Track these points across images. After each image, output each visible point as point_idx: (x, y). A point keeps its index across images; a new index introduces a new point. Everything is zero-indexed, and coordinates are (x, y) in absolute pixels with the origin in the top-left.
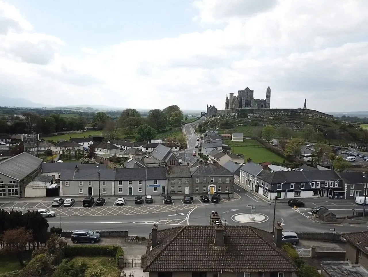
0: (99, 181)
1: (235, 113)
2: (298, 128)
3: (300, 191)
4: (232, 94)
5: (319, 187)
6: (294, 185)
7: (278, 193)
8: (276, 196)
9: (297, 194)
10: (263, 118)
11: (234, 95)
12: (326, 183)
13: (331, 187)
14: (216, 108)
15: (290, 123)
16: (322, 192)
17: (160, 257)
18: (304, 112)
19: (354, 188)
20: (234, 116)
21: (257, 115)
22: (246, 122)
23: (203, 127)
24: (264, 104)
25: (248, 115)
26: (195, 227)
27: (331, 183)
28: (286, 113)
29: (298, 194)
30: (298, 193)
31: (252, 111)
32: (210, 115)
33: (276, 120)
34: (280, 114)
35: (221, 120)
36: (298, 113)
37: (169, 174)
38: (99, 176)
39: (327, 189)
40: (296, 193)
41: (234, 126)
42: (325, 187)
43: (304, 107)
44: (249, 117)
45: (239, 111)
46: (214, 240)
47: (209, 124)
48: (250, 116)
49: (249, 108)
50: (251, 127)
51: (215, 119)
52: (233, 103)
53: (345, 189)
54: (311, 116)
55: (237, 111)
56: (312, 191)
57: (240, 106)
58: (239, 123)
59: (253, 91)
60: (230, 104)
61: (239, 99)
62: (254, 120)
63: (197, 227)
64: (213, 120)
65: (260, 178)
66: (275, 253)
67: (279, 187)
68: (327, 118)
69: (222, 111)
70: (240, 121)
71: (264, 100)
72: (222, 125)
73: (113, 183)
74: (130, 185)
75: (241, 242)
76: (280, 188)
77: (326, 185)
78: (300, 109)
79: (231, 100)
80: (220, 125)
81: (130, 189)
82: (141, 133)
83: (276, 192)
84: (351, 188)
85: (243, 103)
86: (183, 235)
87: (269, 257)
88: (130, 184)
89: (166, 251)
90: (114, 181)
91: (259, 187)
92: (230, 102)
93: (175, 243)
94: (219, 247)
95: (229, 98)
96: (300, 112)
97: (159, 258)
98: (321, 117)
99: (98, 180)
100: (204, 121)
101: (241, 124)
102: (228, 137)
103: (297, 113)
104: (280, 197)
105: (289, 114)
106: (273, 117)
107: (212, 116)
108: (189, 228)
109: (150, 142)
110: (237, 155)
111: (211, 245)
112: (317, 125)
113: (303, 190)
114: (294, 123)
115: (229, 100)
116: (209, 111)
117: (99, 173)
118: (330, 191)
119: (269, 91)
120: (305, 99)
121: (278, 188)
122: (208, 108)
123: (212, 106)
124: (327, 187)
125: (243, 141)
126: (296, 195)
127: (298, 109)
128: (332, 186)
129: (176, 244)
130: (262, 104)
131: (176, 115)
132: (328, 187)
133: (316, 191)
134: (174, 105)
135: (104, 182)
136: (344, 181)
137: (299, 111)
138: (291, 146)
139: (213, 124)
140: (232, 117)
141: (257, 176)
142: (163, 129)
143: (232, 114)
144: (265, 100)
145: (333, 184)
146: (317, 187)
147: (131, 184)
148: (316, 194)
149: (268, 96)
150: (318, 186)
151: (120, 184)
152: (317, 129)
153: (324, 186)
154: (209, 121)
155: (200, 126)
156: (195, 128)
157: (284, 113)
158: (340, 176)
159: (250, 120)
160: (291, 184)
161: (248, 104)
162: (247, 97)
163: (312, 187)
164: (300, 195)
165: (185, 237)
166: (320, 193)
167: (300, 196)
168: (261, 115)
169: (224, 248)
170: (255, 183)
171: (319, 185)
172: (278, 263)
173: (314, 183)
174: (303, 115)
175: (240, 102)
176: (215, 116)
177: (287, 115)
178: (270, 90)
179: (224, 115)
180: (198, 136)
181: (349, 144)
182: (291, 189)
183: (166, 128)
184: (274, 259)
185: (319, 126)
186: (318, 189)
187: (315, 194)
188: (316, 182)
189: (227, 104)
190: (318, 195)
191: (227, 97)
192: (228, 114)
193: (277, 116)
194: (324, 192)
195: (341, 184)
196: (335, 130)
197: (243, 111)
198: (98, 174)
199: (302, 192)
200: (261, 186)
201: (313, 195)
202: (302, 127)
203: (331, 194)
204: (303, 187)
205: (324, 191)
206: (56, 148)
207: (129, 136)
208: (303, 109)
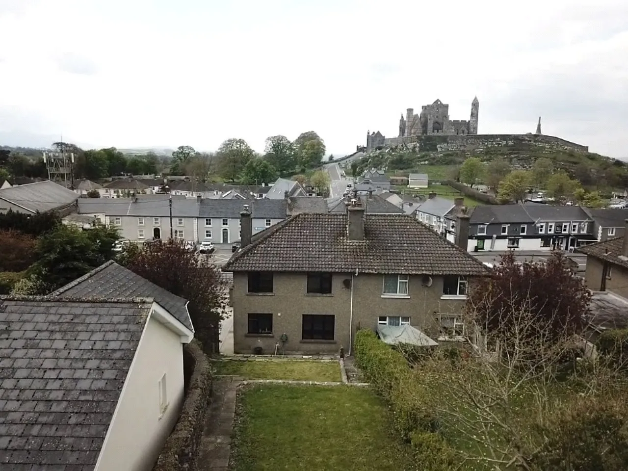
0: (171, 217)
1: (415, 143)
2: (526, 167)
3: (519, 239)
4: (410, 111)
5: (552, 232)
6: (508, 226)
7: (479, 241)
8: (476, 245)
9: (513, 244)
10: (463, 151)
11: (415, 113)
12: (565, 226)
13: (572, 232)
14: (383, 135)
15: (511, 159)
16: (557, 242)
17: (251, 251)
18: (536, 139)
19: (614, 235)
20: (414, 147)
21: (452, 147)
22: (434, 159)
23: (359, 167)
24: (467, 128)
25: (438, 146)
26: (316, 215)
27: (575, 226)
28: (505, 142)
29: (515, 244)
30: (514, 241)
31: (444, 140)
32: (372, 147)
33: (486, 153)
34: (494, 143)
35: (391, 155)
36: (526, 142)
37: (291, 210)
38: (171, 205)
39: (567, 236)
40: (512, 242)
41: (413, 164)
42: (563, 232)
43: (537, 132)
44: (439, 150)
45: (422, 139)
46: (348, 232)
47: (370, 162)
48: (440, 147)
49: (440, 134)
50: (441, 166)
51: (380, 153)
52: (412, 127)
53: (598, 236)
54: (548, 147)
55: (419, 139)
56: (540, 239)
57: (425, 132)
58: (422, 159)
59: (447, 106)
60: (407, 128)
61: (422, 119)
62: (448, 155)
63: (319, 215)
64: (377, 154)
65: (450, 217)
66: (454, 251)
67: (482, 230)
68: (578, 151)
69: (393, 140)
70: (423, 156)
71: (467, 121)
72: (392, 162)
73: (195, 221)
74: (225, 227)
75: (395, 235)
76: (484, 233)
77: (565, 230)
78: (529, 135)
79: (408, 121)
80: (389, 163)
81: (225, 232)
82: (251, 173)
83: (475, 239)
84: (609, 235)
85: (430, 126)
86: (294, 225)
87: (444, 255)
88: (224, 224)
89: (262, 244)
90: (197, 218)
91: (448, 234)
92: (407, 125)
93: (279, 235)
94: (355, 241)
95: (405, 119)
96: (530, 141)
97: (251, 254)
98: (566, 149)
99: (169, 215)
100: (361, 158)
101: (425, 161)
102: (402, 180)
103: (524, 142)
104: (483, 249)
105: (510, 143)
106: (481, 150)
107: (376, 149)
108: (305, 215)
109: (265, 185)
110: (413, 195)
111: (342, 238)
112: (559, 162)
113: (524, 237)
114: (519, 160)
115: (405, 121)
116: (370, 140)
117: (171, 201)
118: (572, 240)
119: (475, 105)
120: (540, 118)
121: (479, 233)
122: (368, 136)
123: (376, 132)
124: (567, 232)
125: (427, 187)
126: (512, 246)
127: (526, 135)
128: (576, 232)
129: (281, 236)
130: (463, 128)
131: (313, 146)
132: (569, 232)
133: (546, 240)
134: (310, 131)
135: (180, 220)
136: (597, 223)
137: (527, 138)
138: (509, 183)
139: (377, 163)
140: (411, 151)
141: (445, 215)
142: (290, 171)
143: (410, 146)
144: (469, 121)
145: (577, 228)
146: (549, 232)
147: (227, 224)
148: (546, 244)
149: (474, 115)
150: (550, 230)
151: (207, 224)
152: (558, 168)
153: (561, 231)
154: (370, 156)
155: (354, 166)
156: (346, 168)
157: (501, 143)
158: (590, 215)
159: (441, 155)
160: (503, 226)
161: (438, 126)
162: (437, 117)
163: (540, 233)
164: (518, 245)
165: (297, 228)
166: (554, 243)
167: (517, 247)
168: (461, 146)
169: (363, 243)
170: (440, 228)
171: (553, 229)
172: (458, 264)
173: (544, 224)
174: (536, 145)
175: (425, 125)
176: (380, 148)
177: (506, 145)
178: (478, 103)
179: (396, 147)
180: (350, 180)
181: (613, 193)
182: (503, 234)
183: (295, 169)
184: (451, 259)
185: (563, 163)
186: (551, 236)
187: (544, 245)
188: (547, 223)
189: (402, 129)
190: (549, 247)
191: (402, 117)
192: (404, 146)
193: (488, 147)
194: (560, 242)
195: (592, 227)
196: (590, 171)
197: (429, 138)
198: (169, 203)
199: (521, 241)
200: (450, 232)
201: (541, 247)
202: (531, 166)
203: (572, 245)
204: (523, 232)
205: (560, 240)
206: (107, 191)
207: (232, 181)
208: (535, 136)
